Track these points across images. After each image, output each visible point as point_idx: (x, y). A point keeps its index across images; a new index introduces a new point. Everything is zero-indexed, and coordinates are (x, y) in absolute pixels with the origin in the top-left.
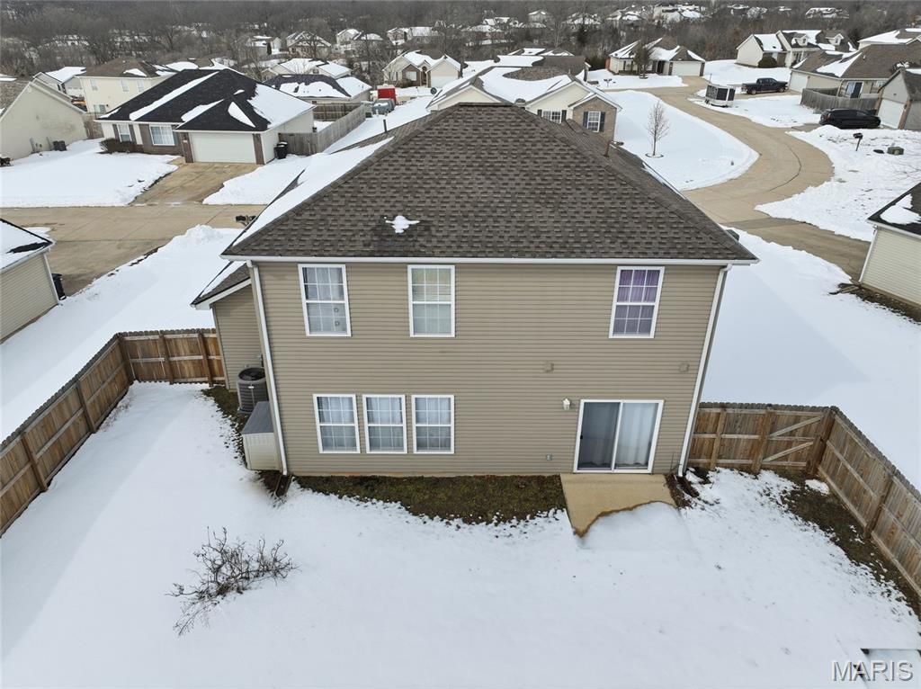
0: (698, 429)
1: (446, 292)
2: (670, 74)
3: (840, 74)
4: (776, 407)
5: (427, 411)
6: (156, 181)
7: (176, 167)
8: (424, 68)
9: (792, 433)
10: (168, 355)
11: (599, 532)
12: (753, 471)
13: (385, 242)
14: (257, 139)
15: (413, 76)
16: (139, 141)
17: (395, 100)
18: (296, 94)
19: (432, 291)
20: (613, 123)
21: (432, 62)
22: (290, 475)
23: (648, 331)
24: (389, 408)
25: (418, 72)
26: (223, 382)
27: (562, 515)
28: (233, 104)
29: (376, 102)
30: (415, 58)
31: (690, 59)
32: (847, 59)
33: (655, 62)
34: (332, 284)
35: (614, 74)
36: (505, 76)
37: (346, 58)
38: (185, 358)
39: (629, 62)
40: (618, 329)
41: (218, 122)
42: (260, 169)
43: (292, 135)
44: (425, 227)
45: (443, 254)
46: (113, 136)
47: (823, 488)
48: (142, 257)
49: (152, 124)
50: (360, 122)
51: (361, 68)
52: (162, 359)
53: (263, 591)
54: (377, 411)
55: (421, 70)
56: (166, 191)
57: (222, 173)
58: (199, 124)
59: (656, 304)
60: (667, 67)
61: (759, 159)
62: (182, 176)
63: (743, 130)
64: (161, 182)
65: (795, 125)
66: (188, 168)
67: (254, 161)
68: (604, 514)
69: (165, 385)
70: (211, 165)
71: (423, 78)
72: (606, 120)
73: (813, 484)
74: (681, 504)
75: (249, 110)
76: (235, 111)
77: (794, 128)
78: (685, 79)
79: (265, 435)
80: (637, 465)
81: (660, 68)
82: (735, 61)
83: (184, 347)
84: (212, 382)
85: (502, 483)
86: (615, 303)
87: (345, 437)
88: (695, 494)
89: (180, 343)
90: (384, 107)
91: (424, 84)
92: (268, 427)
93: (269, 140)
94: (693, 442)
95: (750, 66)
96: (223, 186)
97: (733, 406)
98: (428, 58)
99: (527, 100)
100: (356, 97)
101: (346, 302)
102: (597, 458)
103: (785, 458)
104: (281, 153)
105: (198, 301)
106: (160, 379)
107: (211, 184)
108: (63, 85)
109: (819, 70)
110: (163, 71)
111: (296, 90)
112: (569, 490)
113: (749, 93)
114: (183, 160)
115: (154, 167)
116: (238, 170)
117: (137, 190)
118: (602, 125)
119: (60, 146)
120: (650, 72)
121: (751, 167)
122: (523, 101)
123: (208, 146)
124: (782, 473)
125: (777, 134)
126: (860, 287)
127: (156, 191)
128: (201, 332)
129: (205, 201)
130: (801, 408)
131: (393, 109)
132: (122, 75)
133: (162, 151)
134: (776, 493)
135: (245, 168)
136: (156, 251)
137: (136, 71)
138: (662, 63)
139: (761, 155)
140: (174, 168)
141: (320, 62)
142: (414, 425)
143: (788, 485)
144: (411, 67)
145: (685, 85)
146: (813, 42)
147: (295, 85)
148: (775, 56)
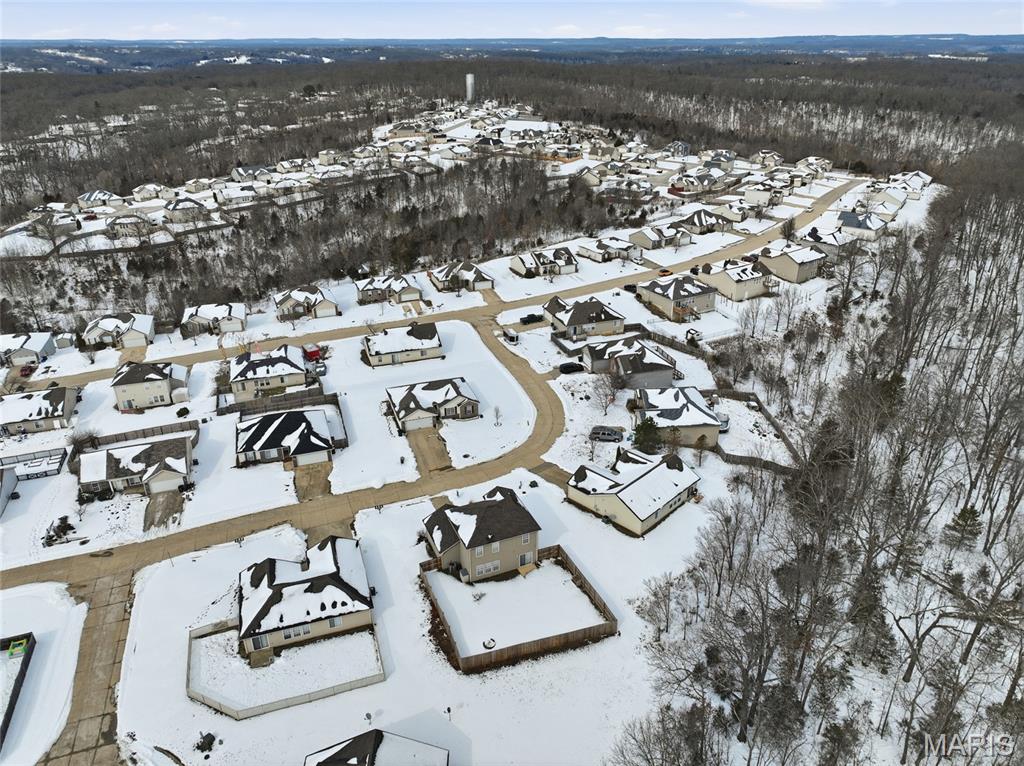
0: (538, 554)
2: (474, 289)
3: (566, 323)
5: (495, 564)
6: (295, 484)
7: (293, 472)
8: (308, 304)
9: (553, 551)
11: (525, 576)
12: (549, 560)
16: (258, 458)
17: (320, 356)
18: (268, 375)
20: (477, 409)
22: (473, 581)
23: (528, 542)
25: (304, 307)
26: (444, 570)
27: (521, 575)
28: (311, 436)
30: (297, 295)
31: (484, 280)
32: (568, 311)
33: (463, 280)
35: (439, 290)
40: (523, 543)
41: (307, 447)
42: (334, 465)
46: (246, 460)
47: (561, 559)
49: (266, 451)
52: (428, 566)
53: (486, 599)
54: (486, 566)
55: (305, 305)
56: (307, 490)
57: (320, 473)
58: (299, 450)
60: (471, 285)
61: (538, 415)
62: (302, 478)
64: (297, 484)
65: (550, 369)
66: (299, 472)
67: (327, 460)
68: (526, 573)
70: (308, 467)
71: (308, 310)
72: (474, 408)
73: (559, 559)
74: (537, 567)
75: (318, 437)
76: (313, 440)
77: (550, 375)
78: (484, 294)
80: (531, 564)
81: (468, 286)
83: (432, 562)
84: (438, 568)
86: (522, 540)
88: (540, 565)
91: (309, 313)
92: (464, 573)
94: (538, 557)
96: (330, 482)
97: (544, 549)
99: (438, 402)
102: (524, 565)
107: (323, 482)
109: (556, 315)
111: (268, 372)
112: (520, 572)
113: (525, 324)
114: (291, 466)
117: (292, 492)
120: (461, 287)
121: (535, 425)
122: (436, 403)
124: (554, 557)
126: (568, 498)
127: (301, 491)
129: (333, 493)
132: (144, 380)
133: (272, 460)
134: (553, 562)
135: (326, 466)
137: (154, 376)
138: (467, 281)
139: (538, 411)
142: (493, 567)
143: (554, 559)
145: (486, 304)
146: (552, 259)
147: (265, 368)
148: (533, 270)
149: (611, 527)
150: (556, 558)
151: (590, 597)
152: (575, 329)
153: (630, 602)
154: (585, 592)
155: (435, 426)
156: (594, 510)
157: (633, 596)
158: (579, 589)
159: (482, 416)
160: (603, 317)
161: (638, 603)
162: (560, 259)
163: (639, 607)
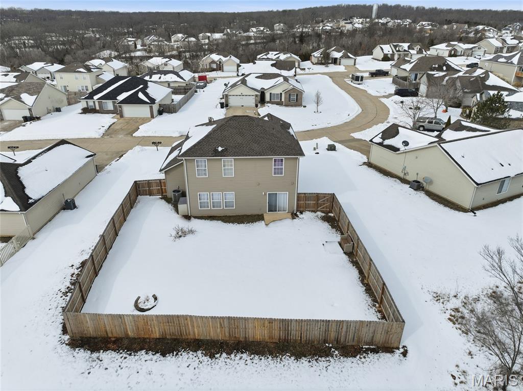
0: (298, 200)
1: (231, 165)
2: (340, 65)
3: (408, 70)
4: (318, 194)
5: (228, 196)
6: (110, 127)
7: (116, 120)
8: (220, 62)
9: (324, 201)
10: (149, 187)
11: (271, 225)
12: (315, 212)
13: (216, 153)
14: (151, 108)
15: (214, 66)
16: (98, 108)
17: (207, 81)
18: (160, 80)
19: (228, 165)
20: (301, 98)
21: (224, 59)
22: (191, 216)
23: (282, 174)
24: (217, 196)
25: (217, 64)
26: (166, 195)
27: (263, 222)
28: (140, 92)
29: (198, 83)
30: (215, 57)
31: (349, 57)
32: (412, 62)
33: (333, 58)
34: (203, 164)
35: (313, 64)
36: (256, 77)
37: (177, 51)
38: (155, 188)
39: (320, 59)
40: (275, 174)
41: (133, 100)
42: (153, 120)
43: (165, 105)
44: (226, 149)
45: (230, 156)
46: (86, 106)
47: (332, 215)
48: (118, 158)
49: (103, 101)
50: (192, 96)
51: (186, 56)
52: (147, 189)
53: (189, 237)
54: (214, 197)
55: (218, 63)
56: (115, 131)
57: (137, 123)
58: (126, 101)
59: (283, 167)
60: (338, 61)
61: (361, 112)
62: (120, 124)
63: (360, 97)
64: (112, 127)
65: (385, 94)
66: (121, 120)
67: (150, 116)
68: (274, 221)
69: (148, 196)
70: (131, 119)
71: (220, 67)
72: (298, 97)
73: (330, 214)
74: (293, 218)
75: (146, 95)
76: (141, 95)
77: (384, 97)
78: (346, 67)
79: (184, 205)
80: (284, 211)
81: (335, 61)
82: (372, 56)
83: (154, 185)
84: (162, 195)
85: (248, 216)
86: (273, 167)
87: (206, 205)
88: (298, 217)
89: (153, 184)
90: (202, 85)
91: (220, 69)
92: (185, 202)
93: (156, 108)
94: (298, 203)
95: (378, 60)
96: (139, 128)
97: (307, 194)
98: (221, 57)
99: (266, 88)
100: (189, 81)
101: (207, 168)
102: (273, 210)
103: (323, 208)
104: (160, 113)
105: (161, 170)
106: (146, 195)
107: (134, 127)
108: (36, 72)
109: (401, 67)
110: (94, 69)
111: (160, 78)
112: (265, 217)
113: (372, 76)
114: (119, 116)
115: (107, 120)
116: (144, 121)
117: (103, 131)
118: (297, 99)
119: (58, 110)
120: (330, 63)
121: (356, 117)
122: (264, 89)
123: (130, 111)
124: (323, 212)
125: (375, 100)
126: (369, 163)
127: (110, 131)
128: (160, 180)
129: (134, 135)
130: (325, 194)
131: (206, 86)
132: (75, 72)
133: (108, 112)
134: (319, 216)
135: (146, 120)
136: (122, 156)
137: (82, 70)
138: (336, 59)
139: (363, 110)
140: (115, 120)
141: (167, 60)
142: (224, 201)
143: (323, 214)
144: (213, 62)
145: (346, 71)
146: (407, 49)
147: (159, 75)
148: (389, 56)
149: (421, 195)
150: (326, 213)
151: (361, 272)
152: (416, 75)
153: (438, 298)
154: (355, 264)
155: (257, 106)
156: (402, 175)
157: (448, 288)
158: (345, 258)
159: (305, 107)
160: (445, 68)
161: (456, 303)
162: (413, 49)
163: (457, 310)
